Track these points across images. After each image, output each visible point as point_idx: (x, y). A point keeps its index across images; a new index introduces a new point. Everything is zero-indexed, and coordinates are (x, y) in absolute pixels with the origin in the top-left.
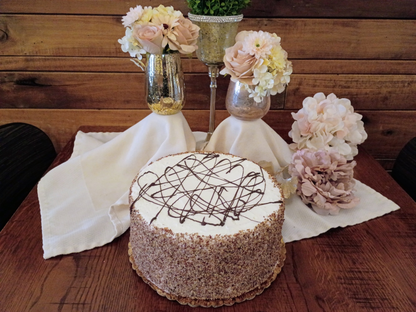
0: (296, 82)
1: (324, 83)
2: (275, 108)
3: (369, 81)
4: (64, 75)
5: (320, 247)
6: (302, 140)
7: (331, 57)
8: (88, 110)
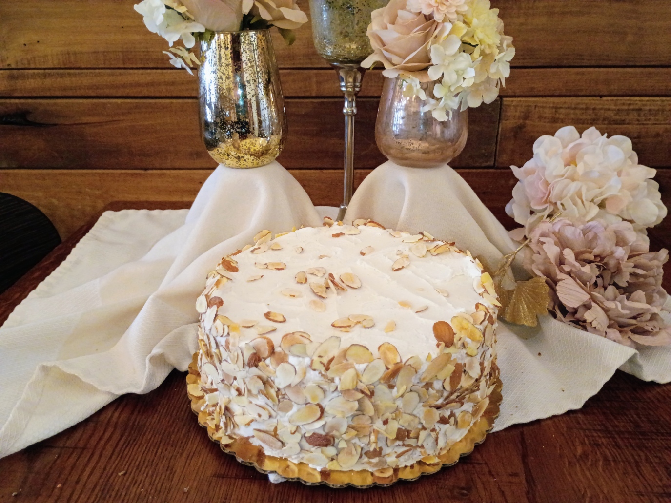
0: (518, 114)
1: (574, 114)
2: (477, 164)
3: (663, 111)
4: (79, 104)
5: (587, 436)
6: (533, 219)
7: (585, 63)
8: (123, 171)
